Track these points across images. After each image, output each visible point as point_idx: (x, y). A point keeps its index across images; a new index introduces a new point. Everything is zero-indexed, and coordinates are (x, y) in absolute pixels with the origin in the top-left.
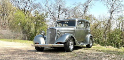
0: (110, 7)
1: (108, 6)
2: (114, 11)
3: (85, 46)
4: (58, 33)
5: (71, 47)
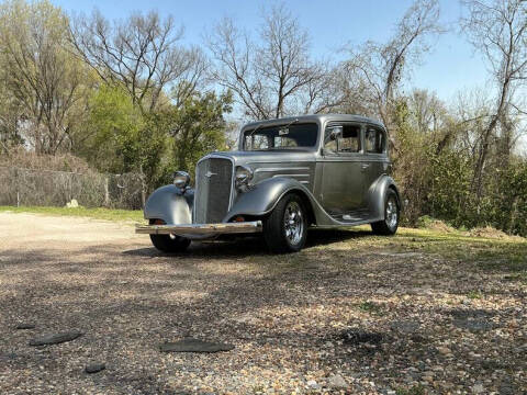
0: (498, 56)
1: (491, 52)
2: (517, 75)
3: (368, 228)
4: (241, 176)
5: (296, 235)
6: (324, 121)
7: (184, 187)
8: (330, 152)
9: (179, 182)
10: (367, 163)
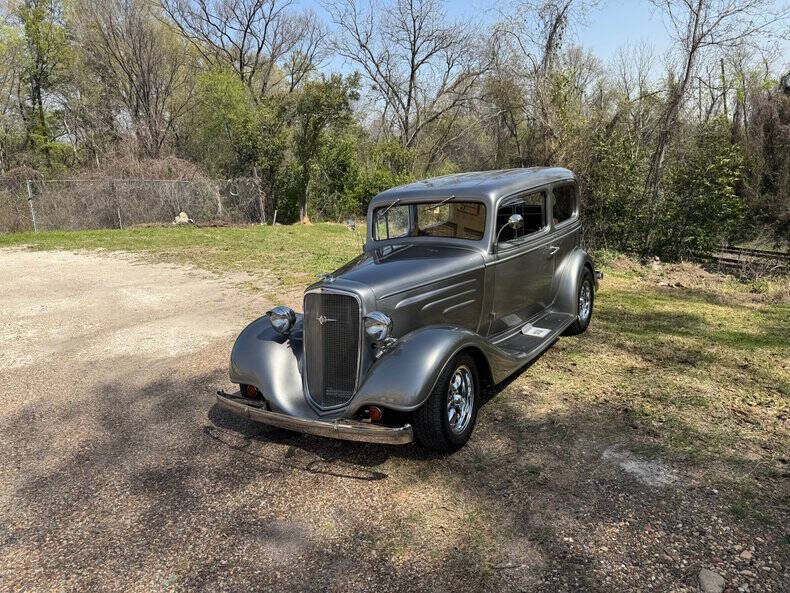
0: (683, 15)
2: (708, 39)
6: (494, 198)
7: (288, 330)
8: (505, 245)
9: (278, 323)
10: (555, 244)
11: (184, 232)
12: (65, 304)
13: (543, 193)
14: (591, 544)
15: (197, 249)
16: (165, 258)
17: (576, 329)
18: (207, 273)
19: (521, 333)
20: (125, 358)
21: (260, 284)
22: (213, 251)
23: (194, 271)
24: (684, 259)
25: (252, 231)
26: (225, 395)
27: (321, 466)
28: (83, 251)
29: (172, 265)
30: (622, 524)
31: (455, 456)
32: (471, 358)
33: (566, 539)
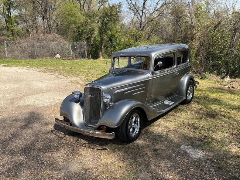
6: (154, 55)
7: (79, 99)
8: (157, 72)
9: (76, 96)
10: (178, 72)
11: (58, 61)
12: (13, 86)
13: (174, 53)
14: (168, 175)
15: (61, 68)
16: (49, 71)
17: (186, 102)
18: (63, 77)
19: (163, 103)
20: (30, 105)
21: (80, 82)
22: (67, 69)
23: (59, 76)
24: (237, 77)
25: (82, 61)
26: (58, 120)
27: (87, 145)
28: (22, 67)
29: (51, 73)
30: (180, 169)
31: (131, 144)
32: (139, 111)
33: (160, 173)
